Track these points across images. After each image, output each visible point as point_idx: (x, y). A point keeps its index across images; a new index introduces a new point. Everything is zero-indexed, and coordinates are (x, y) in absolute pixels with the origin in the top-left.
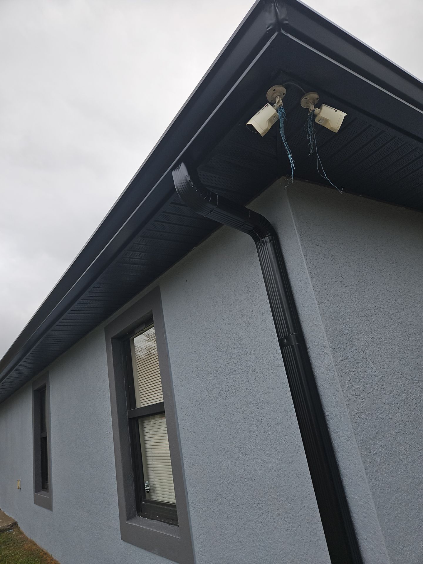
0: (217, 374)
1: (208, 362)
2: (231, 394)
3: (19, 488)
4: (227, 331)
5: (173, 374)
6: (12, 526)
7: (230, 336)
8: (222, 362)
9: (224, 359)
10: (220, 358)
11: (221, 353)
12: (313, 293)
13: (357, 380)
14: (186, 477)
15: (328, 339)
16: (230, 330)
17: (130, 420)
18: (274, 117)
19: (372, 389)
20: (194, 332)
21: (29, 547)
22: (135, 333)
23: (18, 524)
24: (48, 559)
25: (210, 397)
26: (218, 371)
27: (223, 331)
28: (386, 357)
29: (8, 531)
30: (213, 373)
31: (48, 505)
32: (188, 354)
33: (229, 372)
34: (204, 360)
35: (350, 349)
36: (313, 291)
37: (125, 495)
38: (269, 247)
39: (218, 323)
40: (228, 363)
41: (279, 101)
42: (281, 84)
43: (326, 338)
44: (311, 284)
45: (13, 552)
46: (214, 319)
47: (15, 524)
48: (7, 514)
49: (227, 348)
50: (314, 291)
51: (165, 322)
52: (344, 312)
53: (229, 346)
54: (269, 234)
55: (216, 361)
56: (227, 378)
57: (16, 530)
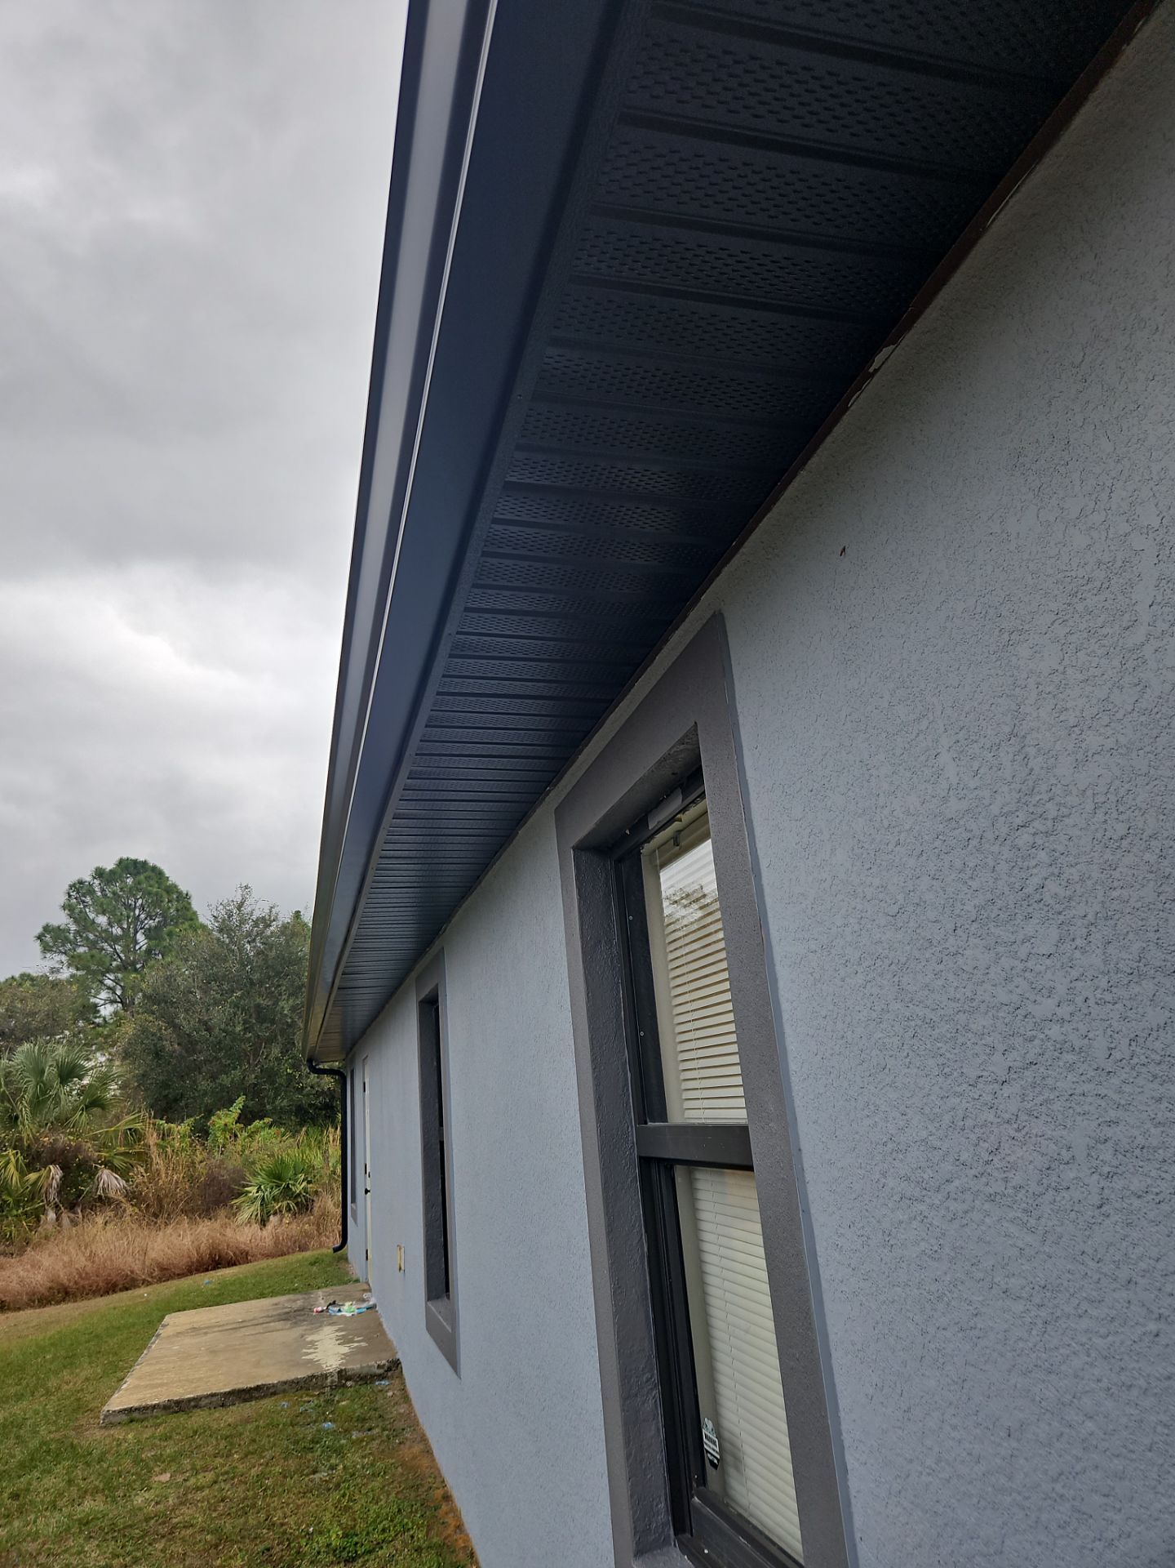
0: (1030, 1057)
1: (965, 976)
2: (1137, 1203)
3: (400, 1269)
4: (1101, 799)
5: (785, 1016)
6: (389, 1369)
7: (1121, 829)
8: (1061, 990)
9: (1075, 974)
10: (1048, 962)
11: (1054, 934)
14: (858, 1540)
16: (1122, 792)
17: (644, 1162)
20: (886, 811)
21: (415, 1457)
22: (652, 825)
23: (401, 1368)
25: (984, 1179)
26: (1037, 1042)
27: (1072, 800)
29: (377, 1383)
30: (1001, 1048)
31: (452, 1355)
32: (856, 928)
33: (1117, 1055)
34: (941, 967)
39: (1032, 751)
40: (1108, 997)
46: (1007, 729)
47: (395, 1365)
48: (385, 1326)
49: (1098, 908)
51: (750, 774)
53: (1115, 894)
55: (1017, 981)
56: (1103, 1091)
57: (397, 1382)
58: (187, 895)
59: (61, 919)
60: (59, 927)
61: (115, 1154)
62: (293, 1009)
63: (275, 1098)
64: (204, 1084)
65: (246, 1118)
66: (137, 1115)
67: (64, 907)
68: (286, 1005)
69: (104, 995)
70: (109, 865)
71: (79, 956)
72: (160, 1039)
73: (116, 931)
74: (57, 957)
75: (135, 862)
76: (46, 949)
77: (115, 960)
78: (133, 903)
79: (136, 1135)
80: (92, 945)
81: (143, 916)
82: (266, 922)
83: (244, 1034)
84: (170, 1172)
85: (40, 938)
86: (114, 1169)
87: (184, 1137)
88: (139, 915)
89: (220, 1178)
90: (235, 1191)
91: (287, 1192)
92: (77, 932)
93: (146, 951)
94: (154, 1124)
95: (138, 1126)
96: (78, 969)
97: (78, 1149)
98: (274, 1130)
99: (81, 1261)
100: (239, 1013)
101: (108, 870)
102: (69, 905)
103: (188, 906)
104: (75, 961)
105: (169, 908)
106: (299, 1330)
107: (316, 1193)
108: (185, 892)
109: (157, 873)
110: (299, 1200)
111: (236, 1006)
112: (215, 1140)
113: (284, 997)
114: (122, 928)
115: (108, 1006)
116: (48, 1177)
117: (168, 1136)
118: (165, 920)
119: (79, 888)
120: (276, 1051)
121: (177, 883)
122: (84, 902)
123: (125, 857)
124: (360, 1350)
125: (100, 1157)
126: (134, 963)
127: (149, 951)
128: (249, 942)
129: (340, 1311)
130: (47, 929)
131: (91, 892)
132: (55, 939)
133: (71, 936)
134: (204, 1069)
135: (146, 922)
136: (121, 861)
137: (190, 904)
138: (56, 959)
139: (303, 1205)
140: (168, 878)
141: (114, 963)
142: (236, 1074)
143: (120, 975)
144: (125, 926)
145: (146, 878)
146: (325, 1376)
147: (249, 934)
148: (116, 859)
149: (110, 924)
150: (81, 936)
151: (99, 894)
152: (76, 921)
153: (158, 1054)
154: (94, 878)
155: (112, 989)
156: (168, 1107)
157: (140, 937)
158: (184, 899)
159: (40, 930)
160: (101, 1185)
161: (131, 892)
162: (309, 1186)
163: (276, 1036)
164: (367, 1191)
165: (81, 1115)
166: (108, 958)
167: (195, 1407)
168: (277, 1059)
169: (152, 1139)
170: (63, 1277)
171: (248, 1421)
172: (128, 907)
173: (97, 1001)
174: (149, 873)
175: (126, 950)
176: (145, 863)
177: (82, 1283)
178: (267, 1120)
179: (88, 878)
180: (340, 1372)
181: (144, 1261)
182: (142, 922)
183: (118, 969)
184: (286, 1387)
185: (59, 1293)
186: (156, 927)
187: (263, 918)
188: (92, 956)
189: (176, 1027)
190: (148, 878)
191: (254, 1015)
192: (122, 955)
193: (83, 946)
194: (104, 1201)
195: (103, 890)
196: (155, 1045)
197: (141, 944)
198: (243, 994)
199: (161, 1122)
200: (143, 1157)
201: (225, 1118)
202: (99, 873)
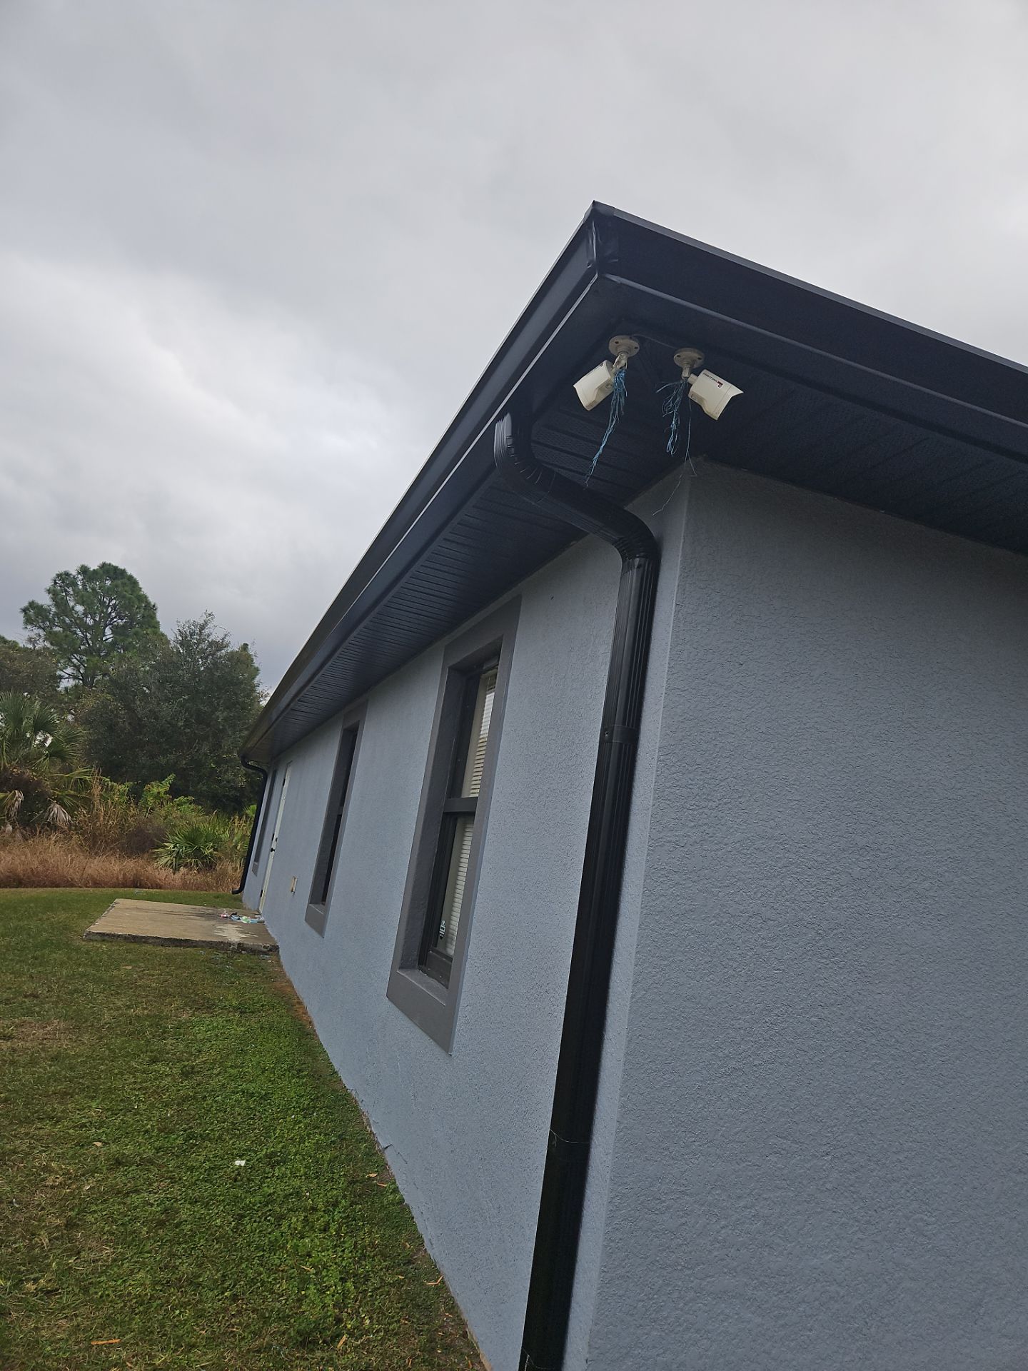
3: (292, 891)
6: (271, 950)
12: (667, 669)
13: (693, 824)
15: (660, 748)
17: (446, 814)
18: (607, 385)
19: (717, 847)
21: (282, 987)
23: (280, 949)
24: (301, 1011)
28: (781, 810)
29: (261, 955)
31: (321, 928)
35: (701, 775)
36: (667, 665)
37: (407, 930)
38: (633, 576)
41: (622, 360)
42: (628, 335)
43: (658, 745)
44: (668, 653)
45: (257, 985)
47: (275, 949)
48: (270, 931)
50: (669, 668)
52: (721, 715)
54: (642, 554)
57: (274, 957)
58: (154, 606)
59: (45, 600)
60: (42, 606)
61: (67, 795)
62: (225, 719)
63: (198, 783)
64: (144, 760)
65: (174, 792)
66: (89, 770)
67: (49, 591)
68: (221, 715)
69: (69, 670)
70: (94, 566)
71: (56, 633)
72: (116, 716)
73: (90, 621)
74: (36, 631)
75: (116, 568)
76: (28, 621)
77: (84, 644)
78: (108, 602)
79: (86, 785)
80: (67, 627)
81: (113, 614)
82: (219, 646)
83: (184, 729)
84: (107, 818)
85: (25, 610)
86: (63, 805)
87: (123, 794)
88: (111, 613)
89: (147, 832)
90: (156, 844)
91: (198, 854)
92: (56, 614)
93: (110, 643)
94: (101, 780)
95: (87, 778)
96: (52, 644)
97: (39, 783)
98: (192, 806)
99: (35, 864)
100: (183, 712)
101: (92, 569)
102: (54, 590)
103: (153, 616)
104: (51, 636)
105: (137, 613)
106: (212, 922)
107: (220, 858)
108: (153, 604)
109: (133, 582)
110: (205, 861)
111: (182, 706)
112: (146, 802)
113: (220, 708)
114: (95, 620)
115: (71, 680)
116: (12, 799)
117: (111, 791)
118: (132, 622)
119: (64, 578)
120: (205, 748)
121: (148, 595)
122: (66, 591)
123: (108, 562)
124: (251, 938)
125: (54, 794)
126: (99, 651)
127: (114, 644)
128: (201, 658)
129: (239, 919)
130: (32, 605)
131: (74, 584)
132: (37, 615)
133: (51, 616)
134: (147, 747)
135: (115, 620)
136: (104, 565)
137: (155, 614)
138: (34, 631)
139: (209, 865)
140: (141, 588)
141: (82, 647)
142: (172, 757)
143: (85, 658)
144: (97, 619)
145: (122, 583)
146: (230, 944)
147: (203, 651)
148: (100, 562)
149: (85, 614)
150: (59, 618)
151: (81, 587)
152: (57, 605)
153: (111, 728)
154: (79, 573)
155: (77, 668)
156: (113, 770)
157: (108, 631)
158: (150, 609)
159: (26, 604)
160: (51, 814)
161: (108, 592)
162: (215, 852)
163: (208, 736)
164: (272, 850)
165: (44, 759)
166: (79, 641)
167: (144, 942)
168: (205, 754)
169: (97, 790)
170: (20, 869)
171: (179, 954)
172: (102, 603)
173: (63, 674)
174: (125, 580)
175: (94, 638)
176: (123, 572)
177: (33, 878)
178: (189, 798)
179: (74, 573)
180: (239, 944)
181: (83, 874)
182: (112, 619)
183: (85, 652)
184: (203, 944)
185: (14, 881)
186: (123, 626)
187: (217, 643)
188: (66, 636)
189: (131, 710)
190: (124, 584)
191: (194, 717)
192: (90, 642)
193: (59, 626)
194: (53, 827)
195: (84, 585)
196: (111, 720)
197: (108, 637)
198: (189, 698)
199: (107, 779)
200: (88, 802)
201: (158, 788)
202: (84, 570)
